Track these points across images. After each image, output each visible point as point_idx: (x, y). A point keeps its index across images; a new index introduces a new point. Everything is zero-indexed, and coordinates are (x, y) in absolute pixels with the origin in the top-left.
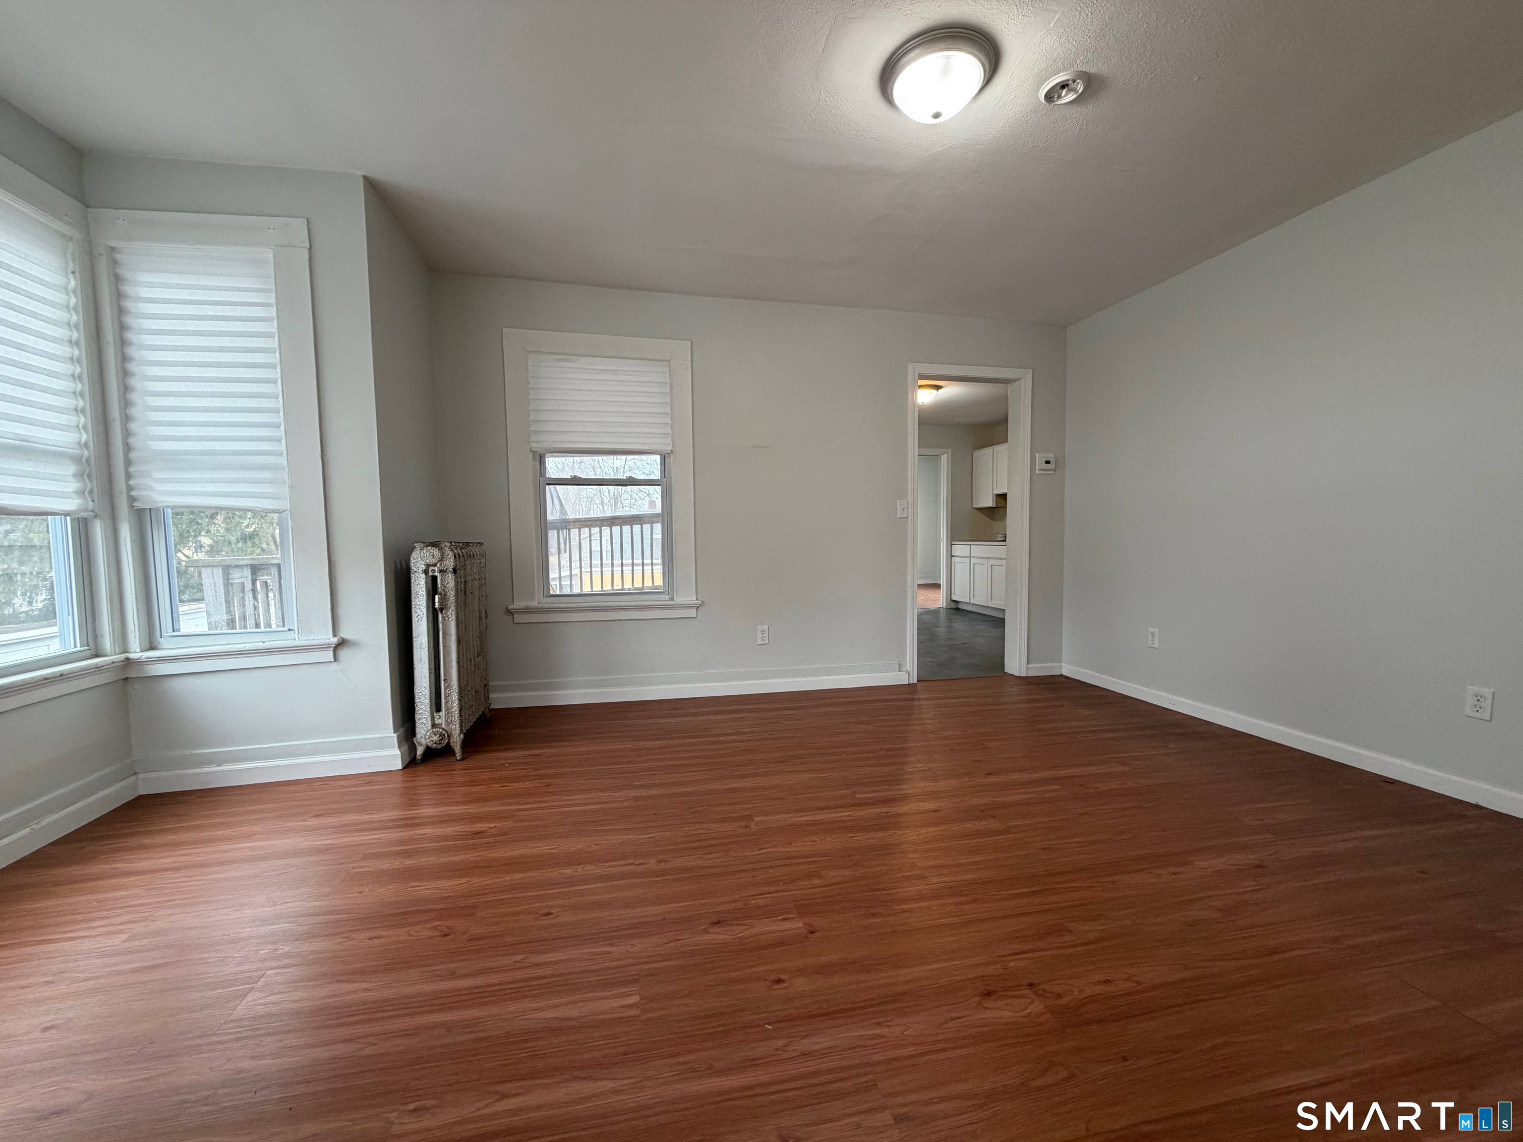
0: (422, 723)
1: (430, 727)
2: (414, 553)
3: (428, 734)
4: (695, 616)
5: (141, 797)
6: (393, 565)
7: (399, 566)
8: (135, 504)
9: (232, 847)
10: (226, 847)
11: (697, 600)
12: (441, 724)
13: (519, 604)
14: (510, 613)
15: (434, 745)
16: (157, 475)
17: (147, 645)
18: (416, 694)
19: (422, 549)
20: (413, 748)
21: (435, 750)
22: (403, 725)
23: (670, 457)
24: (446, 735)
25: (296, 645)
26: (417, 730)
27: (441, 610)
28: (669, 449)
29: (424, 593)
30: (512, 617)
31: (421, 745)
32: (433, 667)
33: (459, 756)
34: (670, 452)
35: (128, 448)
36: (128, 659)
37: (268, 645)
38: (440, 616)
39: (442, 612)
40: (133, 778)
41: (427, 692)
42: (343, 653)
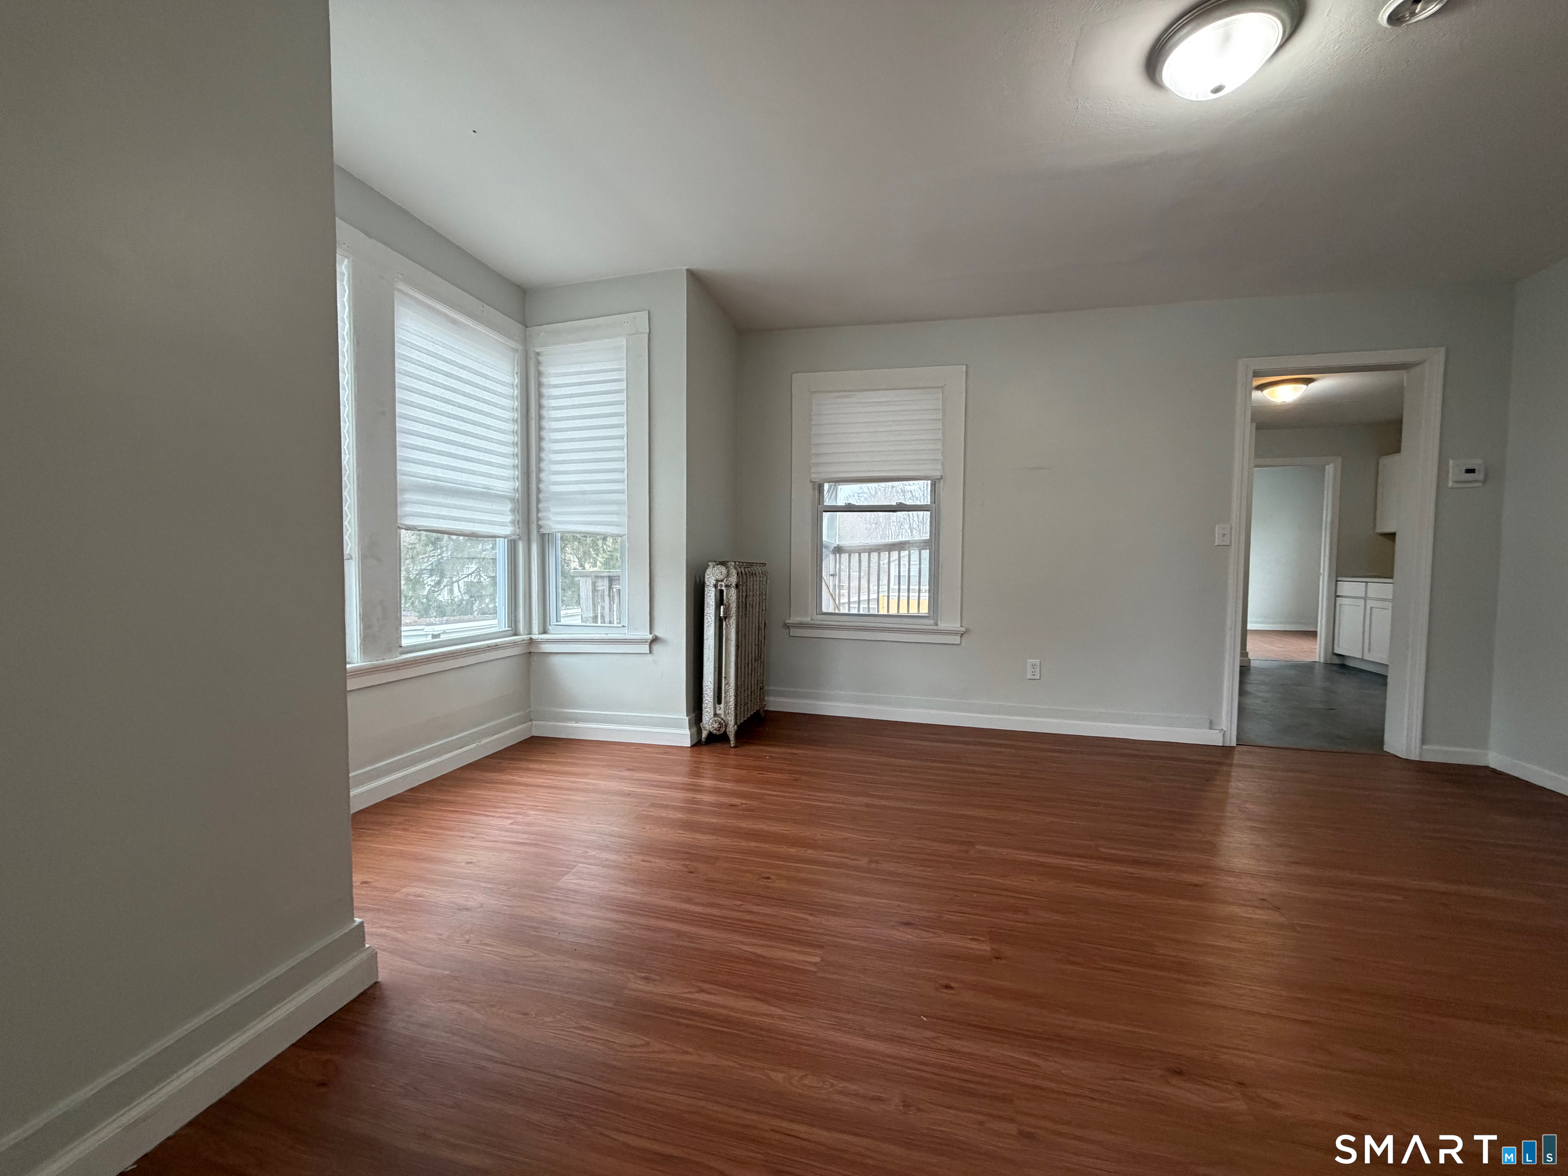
0: (707, 712)
1: (712, 716)
2: (708, 570)
3: (711, 721)
4: (959, 643)
5: (533, 736)
6: (694, 579)
7: (698, 580)
8: (541, 530)
9: (577, 780)
10: (573, 779)
11: (961, 627)
12: (721, 715)
13: (794, 619)
14: (787, 626)
15: (715, 731)
16: (553, 510)
17: (542, 630)
18: (704, 687)
19: (714, 567)
20: (699, 731)
21: (715, 735)
22: (694, 712)
23: (940, 482)
24: (724, 724)
25: (626, 638)
26: (703, 718)
27: (725, 618)
28: (940, 474)
29: (714, 604)
30: (788, 631)
31: (706, 730)
32: (717, 666)
33: (732, 743)
34: (940, 477)
35: (539, 491)
36: (531, 639)
37: (610, 636)
38: (724, 623)
39: (725, 620)
40: (530, 723)
41: (712, 686)
42: (656, 647)
